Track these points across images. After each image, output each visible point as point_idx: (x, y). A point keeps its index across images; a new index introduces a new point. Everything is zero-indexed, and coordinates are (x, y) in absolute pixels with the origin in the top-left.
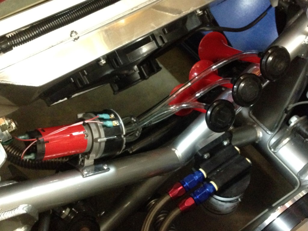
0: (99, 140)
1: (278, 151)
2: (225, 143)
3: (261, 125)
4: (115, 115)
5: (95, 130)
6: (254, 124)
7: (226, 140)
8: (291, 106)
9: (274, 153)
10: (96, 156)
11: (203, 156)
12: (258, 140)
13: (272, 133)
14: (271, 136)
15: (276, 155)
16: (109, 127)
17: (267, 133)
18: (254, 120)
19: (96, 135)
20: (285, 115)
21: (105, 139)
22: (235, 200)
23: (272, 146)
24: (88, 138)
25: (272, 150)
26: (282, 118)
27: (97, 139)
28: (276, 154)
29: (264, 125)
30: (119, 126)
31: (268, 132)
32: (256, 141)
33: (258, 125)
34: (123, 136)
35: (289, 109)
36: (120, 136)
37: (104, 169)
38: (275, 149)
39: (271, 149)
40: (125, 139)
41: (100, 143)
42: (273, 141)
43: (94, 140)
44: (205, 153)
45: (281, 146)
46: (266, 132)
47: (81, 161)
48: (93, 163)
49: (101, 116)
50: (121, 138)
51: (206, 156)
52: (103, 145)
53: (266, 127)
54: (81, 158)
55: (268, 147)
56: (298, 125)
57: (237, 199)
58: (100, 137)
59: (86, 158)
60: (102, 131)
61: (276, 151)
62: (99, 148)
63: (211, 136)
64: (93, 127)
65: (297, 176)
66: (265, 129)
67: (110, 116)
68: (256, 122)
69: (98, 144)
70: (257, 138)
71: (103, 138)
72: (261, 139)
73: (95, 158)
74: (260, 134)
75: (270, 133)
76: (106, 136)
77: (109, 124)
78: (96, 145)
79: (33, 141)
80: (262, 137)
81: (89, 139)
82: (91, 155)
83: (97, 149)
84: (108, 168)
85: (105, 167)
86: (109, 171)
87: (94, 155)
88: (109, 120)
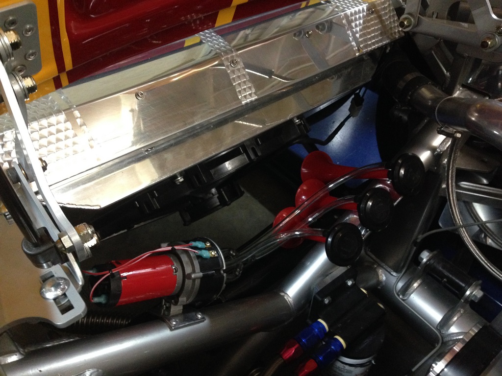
0: (193, 276)
1: (408, 298)
2: (350, 283)
3: (383, 264)
4: (212, 244)
5: (187, 264)
6: (374, 264)
8: (421, 237)
9: (404, 300)
10: (187, 300)
12: (381, 285)
13: (399, 275)
14: (398, 278)
15: (406, 304)
16: (206, 259)
17: (392, 275)
18: (372, 258)
19: (188, 270)
20: (415, 248)
21: (201, 274)
22: (366, 363)
23: (400, 291)
24: (177, 273)
25: (401, 297)
26: (410, 253)
27: (190, 275)
28: (406, 301)
29: (386, 264)
30: (217, 257)
31: (392, 273)
32: (378, 286)
33: (380, 266)
34: (222, 272)
35: (419, 241)
36: (219, 270)
37: (197, 319)
38: (404, 295)
39: (399, 296)
40: (225, 275)
41: (194, 280)
43: (185, 277)
44: (326, 297)
45: (412, 291)
46: (390, 273)
47: (164, 309)
48: (181, 311)
49: (194, 244)
50: (220, 273)
51: (326, 301)
52: (198, 282)
53: (390, 267)
54: (165, 304)
55: (395, 292)
56: (432, 261)
57: (370, 362)
58: (194, 272)
59: (173, 304)
60: (196, 263)
61: (406, 298)
62: (192, 288)
63: (330, 273)
64: (184, 258)
65: (437, 329)
66: (389, 269)
67: (205, 244)
68: (376, 262)
69: (191, 281)
70: (379, 282)
71: (198, 273)
72: (384, 284)
73: (185, 303)
74: (383, 276)
75: (394, 274)
76: (201, 271)
77: (206, 254)
78: (188, 283)
80: (385, 281)
81: (179, 275)
82: (180, 299)
83: (190, 289)
84: (203, 318)
85: (200, 316)
86: (203, 321)
87: (185, 299)
88: (205, 249)
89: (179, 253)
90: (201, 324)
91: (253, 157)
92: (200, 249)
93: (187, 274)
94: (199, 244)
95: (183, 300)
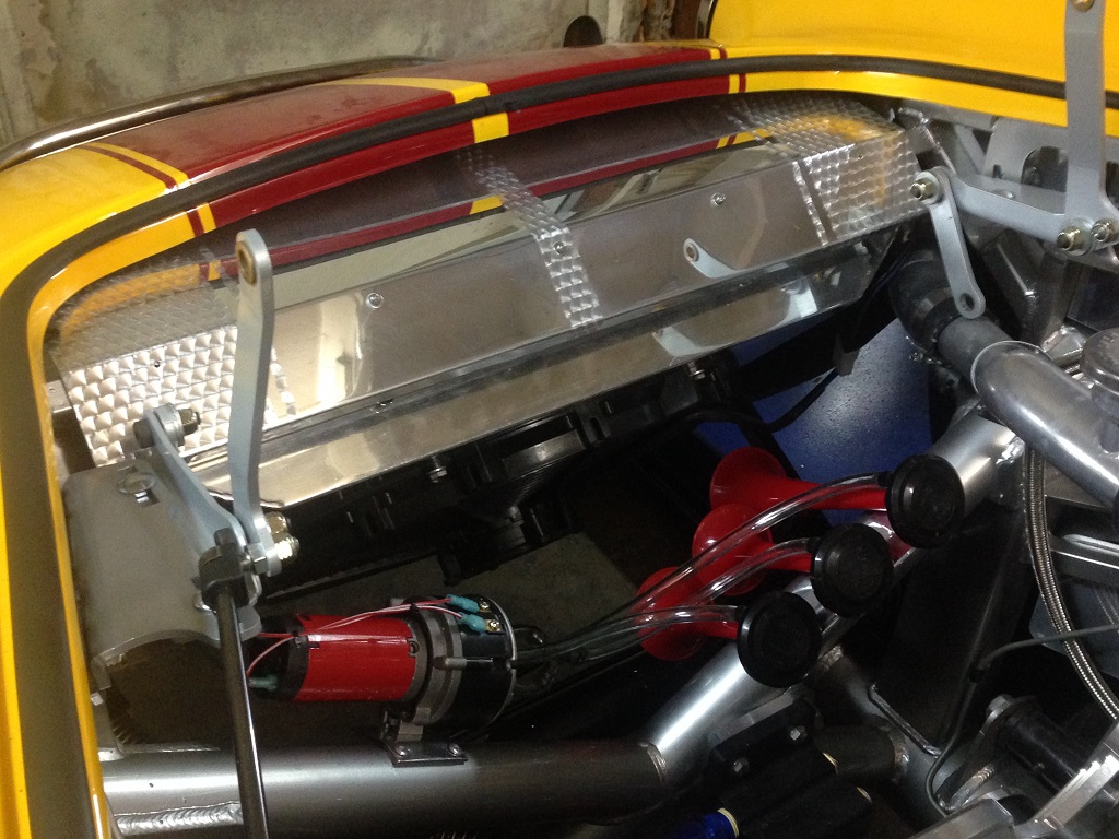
0: (448, 662)
2: (795, 735)
3: (907, 726)
4: (492, 607)
5: (438, 638)
6: (884, 723)
7: (796, 726)
10: (433, 713)
11: (730, 766)
12: (898, 776)
13: (940, 752)
14: (937, 760)
16: (476, 633)
17: (925, 751)
18: (881, 709)
19: (439, 650)
21: (464, 661)
23: (939, 790)
24: (416, 655)
25: (941, 803)
26: (963, 699)
27: (441, 659)
29: (913, 724)
30: (500, 634)
31: (925, 747)
32: (892, 777)
33: (897, 727)
34: (509, 666)
35: (981, 667)
36: (503, 661)
37: (451, 756)
38: (948, 800)
39: (937, 802)
40: (514, 673)
41: (450, 669)
42: (942, 776)
43: (433, 662)
44: (737, 757)
45: (968, 790)
46: (921, 747)
47: (386, 731)
48: (420, 737)
49: (455, 600)
50: (505, 667)
51: (738, 766)
52: (456, 676)
53: (922, 733)
54: (388, 722)
55: (927, 792)
56: (1012, 720)
58: (450, 654)
59: (403, 720)
60: (457, 639)
62: (443, 686)
64: (434, 627)
66: (919, 737)
67: (479, 606)
69: (442, 674)
70: (895, 767)
71: (459, 657)
72: (905, 772)
73: (428, 721)
74: (904, 754)
75: (931, 749)
76: (465, 655)
77: (478, 623)
78: (438, 676)
79: (279, 640)
80: (908, 766)
81: (420, 658)
82: (419, 710)
83: (439, 689)
84: (463, 756)
85: (456, 751)
86: (461, 763)
87: (428, 710)
88: (478, 614)
89: (424, 615)
90: (458, 769)
91: (592, 438)
92: (468, 612)
93: (437, 658)
94: (468, 604)
95: (423, 711)
